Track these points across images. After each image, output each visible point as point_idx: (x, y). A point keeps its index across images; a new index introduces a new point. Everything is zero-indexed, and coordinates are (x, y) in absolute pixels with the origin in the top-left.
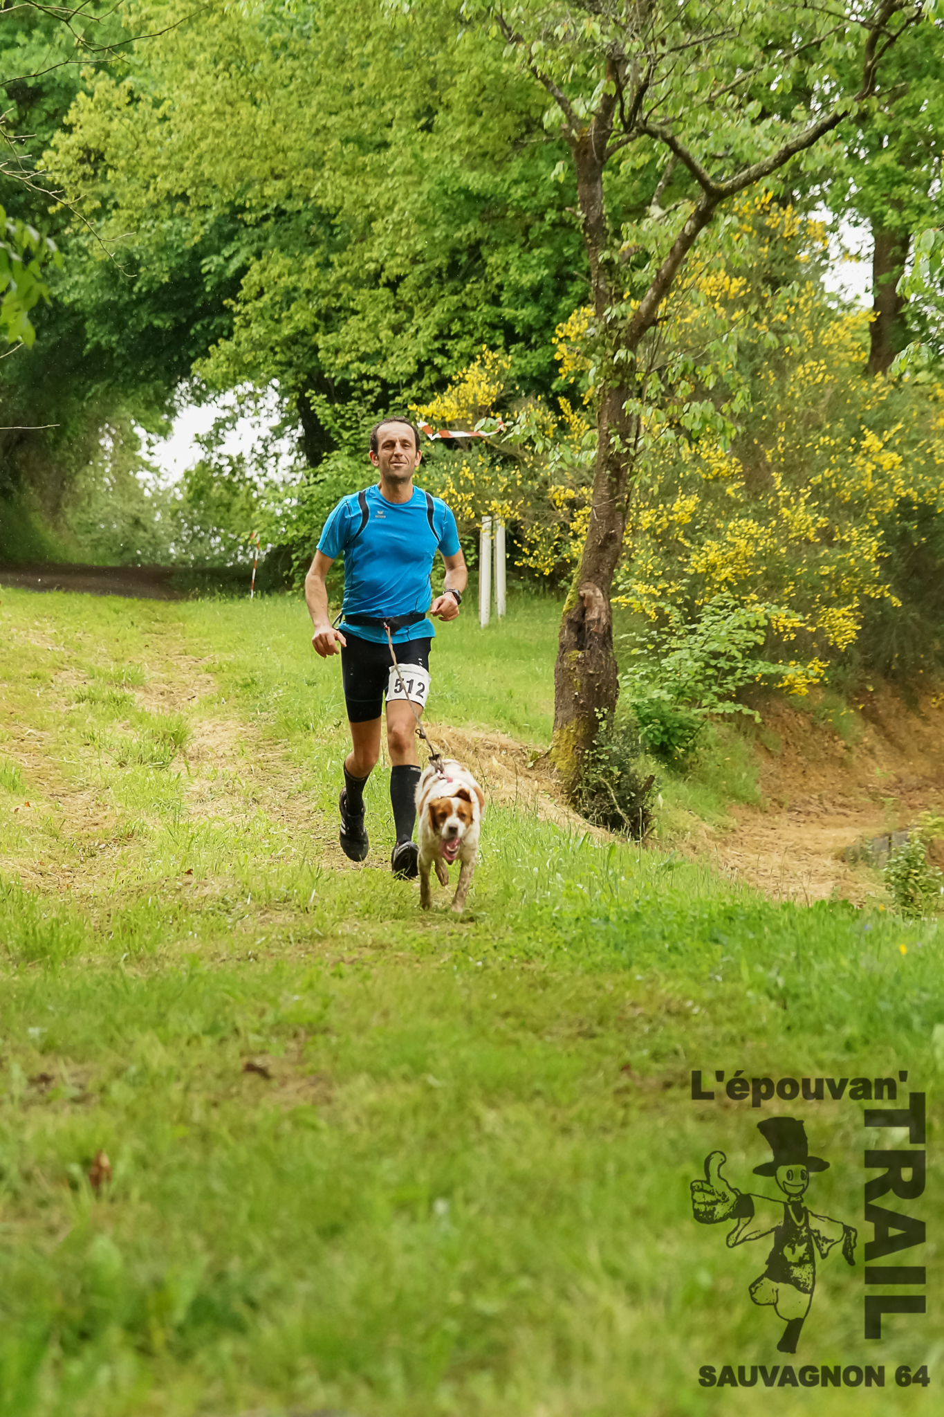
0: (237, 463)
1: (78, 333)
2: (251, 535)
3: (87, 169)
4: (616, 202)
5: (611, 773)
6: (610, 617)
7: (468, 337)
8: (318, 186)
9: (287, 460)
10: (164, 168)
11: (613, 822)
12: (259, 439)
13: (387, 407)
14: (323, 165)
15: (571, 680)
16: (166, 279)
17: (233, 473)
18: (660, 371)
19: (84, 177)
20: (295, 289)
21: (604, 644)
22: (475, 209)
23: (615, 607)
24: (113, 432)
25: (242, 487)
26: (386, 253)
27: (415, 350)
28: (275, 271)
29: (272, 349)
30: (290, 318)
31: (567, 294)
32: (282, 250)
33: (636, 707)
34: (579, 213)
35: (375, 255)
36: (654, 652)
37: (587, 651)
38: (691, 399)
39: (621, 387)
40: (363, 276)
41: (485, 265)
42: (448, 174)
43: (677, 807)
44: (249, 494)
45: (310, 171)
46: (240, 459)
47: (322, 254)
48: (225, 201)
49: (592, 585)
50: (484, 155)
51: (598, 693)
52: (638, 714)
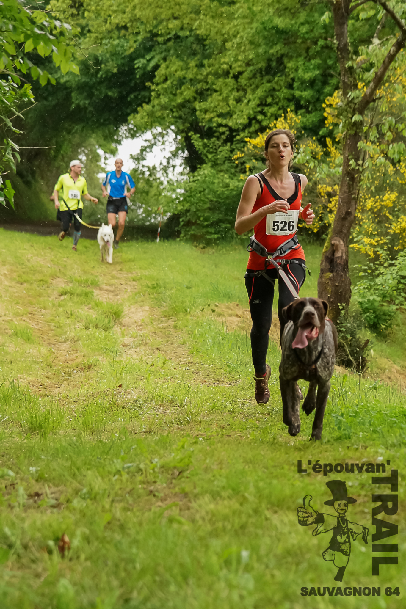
0: (152, 170)
1: (68, 98)
2: (158, 208)
3: (74, 11)
4: (356, 36)
5: (347, 338)
6: (347, 256)
7: (275, 105)
8: (197, 23)
9: (179, 169)
10: (115, 12)
11: (347, 364)
12: (164, 157)
13: (231, 141)
14: (200, 12)
15: (326, 288)
16: (115, 70)
17: (150, 175)
18: (377, 126)
19: (72, 15)
20: (185, 78)
21: (344, 269)
22: (281, 38)
23: (350, 250)
24: (86, 152)
25: (155, 184)
26: (232, 59)
27: (247, 112)
28: (173, 69)
29: (171, 110)
30: (181, 94)
31: (328, 84)
32: (177, 57)
33: (360, 303)
34: (335, 41)
35: (227, 60)
36: (371, 274)
37: (335, 274)
38: (393, 141)
39: (356, 134)
40: (220, 72)
41: (285, 67)
42: (266, 18)
43: (381, 356)
44: (158, 187)
45: (193, 16)
46: (154, 168)
47: (199, 59)
48: (148, 30)
49: (338, 238)
50: (286, 9)
51: (340, 296)
52: (362, 307)
